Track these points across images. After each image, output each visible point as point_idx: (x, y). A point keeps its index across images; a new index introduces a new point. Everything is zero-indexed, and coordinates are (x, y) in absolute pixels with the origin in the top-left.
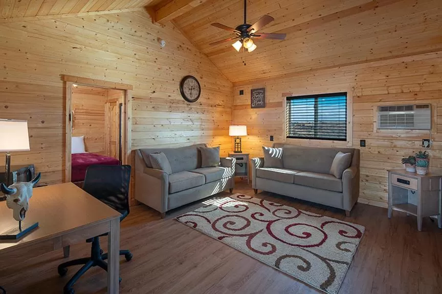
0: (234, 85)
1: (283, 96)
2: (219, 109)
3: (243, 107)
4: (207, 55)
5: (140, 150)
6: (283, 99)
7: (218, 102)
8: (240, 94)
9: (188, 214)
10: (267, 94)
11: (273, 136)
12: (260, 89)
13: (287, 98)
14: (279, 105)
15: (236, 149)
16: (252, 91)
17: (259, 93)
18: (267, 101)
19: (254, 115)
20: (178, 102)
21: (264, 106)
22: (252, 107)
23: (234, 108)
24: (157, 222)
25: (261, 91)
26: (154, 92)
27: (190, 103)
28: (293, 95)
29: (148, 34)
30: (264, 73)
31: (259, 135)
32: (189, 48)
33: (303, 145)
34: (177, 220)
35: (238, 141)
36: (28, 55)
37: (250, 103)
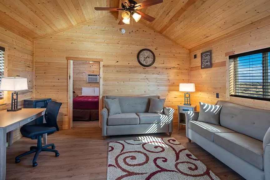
0: (190, 51)
1: (226, 56)
2: (175, 70)
3: (196, 68)
4: (161, 32)
5: (107, 96)
6: (227, 58)
7: (173, 65)
8: (194, 58)
9: (119, 141)
10: (213, 55)
11: (218, 94)
12: (207, 52)
13: (229, 56)
14: (223, 64)
15: (186, 103)
16: (202, 54)
17: (207, 55)
18: (213, 62)
19: (204, 74)
20: (135, 67)
21: (211, 66)
22: (202, 68)
23: (192, 69)
24: (99, 140)
25: (208, 53)
26: (118, 62)
27: (145, 67)
28: (236, 53)
29: (113, 27)
30: (207, 37)
31: (208, 91)
32: (145, 30)
33: (246, 104)
34: (108, 143)
35: (187, 95)
36: (53, 50)
37: (201, 65)
